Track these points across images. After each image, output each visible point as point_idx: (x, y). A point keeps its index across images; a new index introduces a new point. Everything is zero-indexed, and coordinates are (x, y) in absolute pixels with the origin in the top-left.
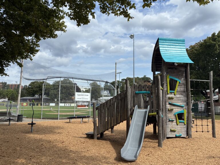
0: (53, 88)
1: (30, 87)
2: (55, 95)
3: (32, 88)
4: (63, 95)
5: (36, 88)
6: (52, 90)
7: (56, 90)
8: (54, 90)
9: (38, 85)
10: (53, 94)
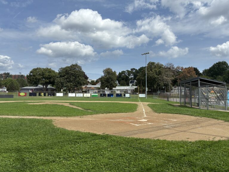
0: (59, 76)
1: (31, 74)
2: (61, 83)
3: (34, 76)
4: (72, 83)
5: (39, 76)
6: (57, 77)
7: (63, 78)
8: (60, 77)
9: (41, 73)
10: (60, 83)
